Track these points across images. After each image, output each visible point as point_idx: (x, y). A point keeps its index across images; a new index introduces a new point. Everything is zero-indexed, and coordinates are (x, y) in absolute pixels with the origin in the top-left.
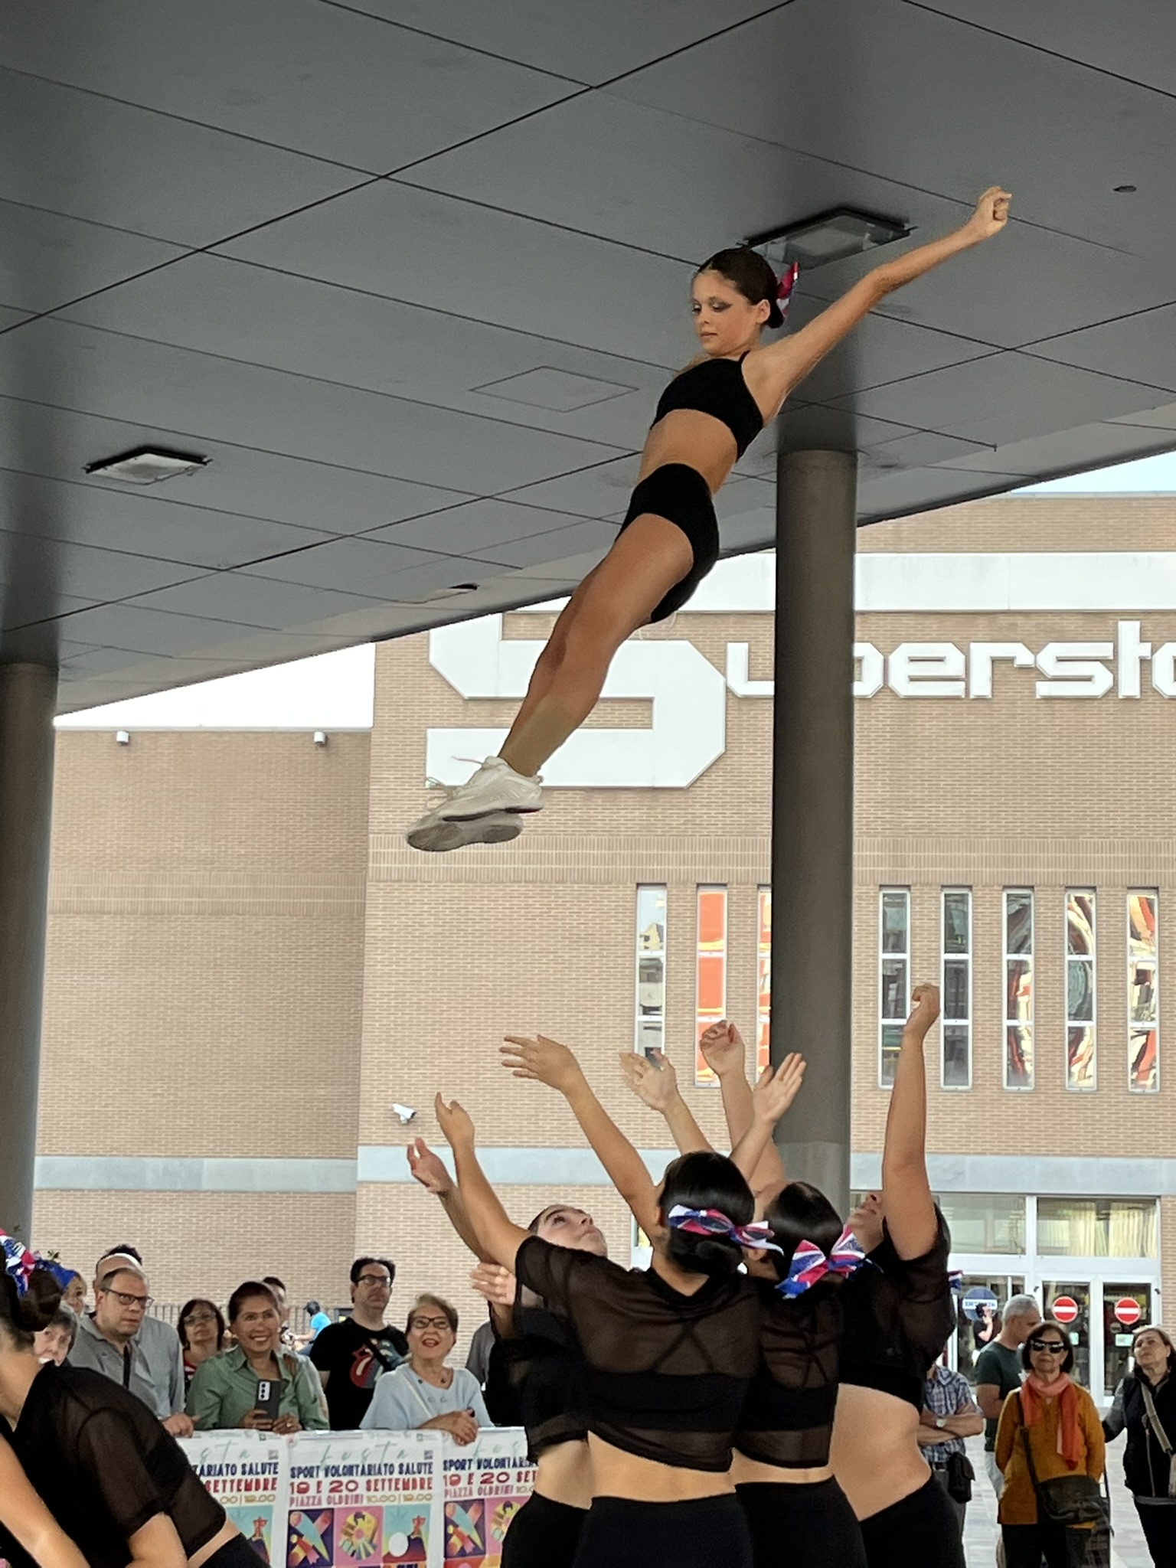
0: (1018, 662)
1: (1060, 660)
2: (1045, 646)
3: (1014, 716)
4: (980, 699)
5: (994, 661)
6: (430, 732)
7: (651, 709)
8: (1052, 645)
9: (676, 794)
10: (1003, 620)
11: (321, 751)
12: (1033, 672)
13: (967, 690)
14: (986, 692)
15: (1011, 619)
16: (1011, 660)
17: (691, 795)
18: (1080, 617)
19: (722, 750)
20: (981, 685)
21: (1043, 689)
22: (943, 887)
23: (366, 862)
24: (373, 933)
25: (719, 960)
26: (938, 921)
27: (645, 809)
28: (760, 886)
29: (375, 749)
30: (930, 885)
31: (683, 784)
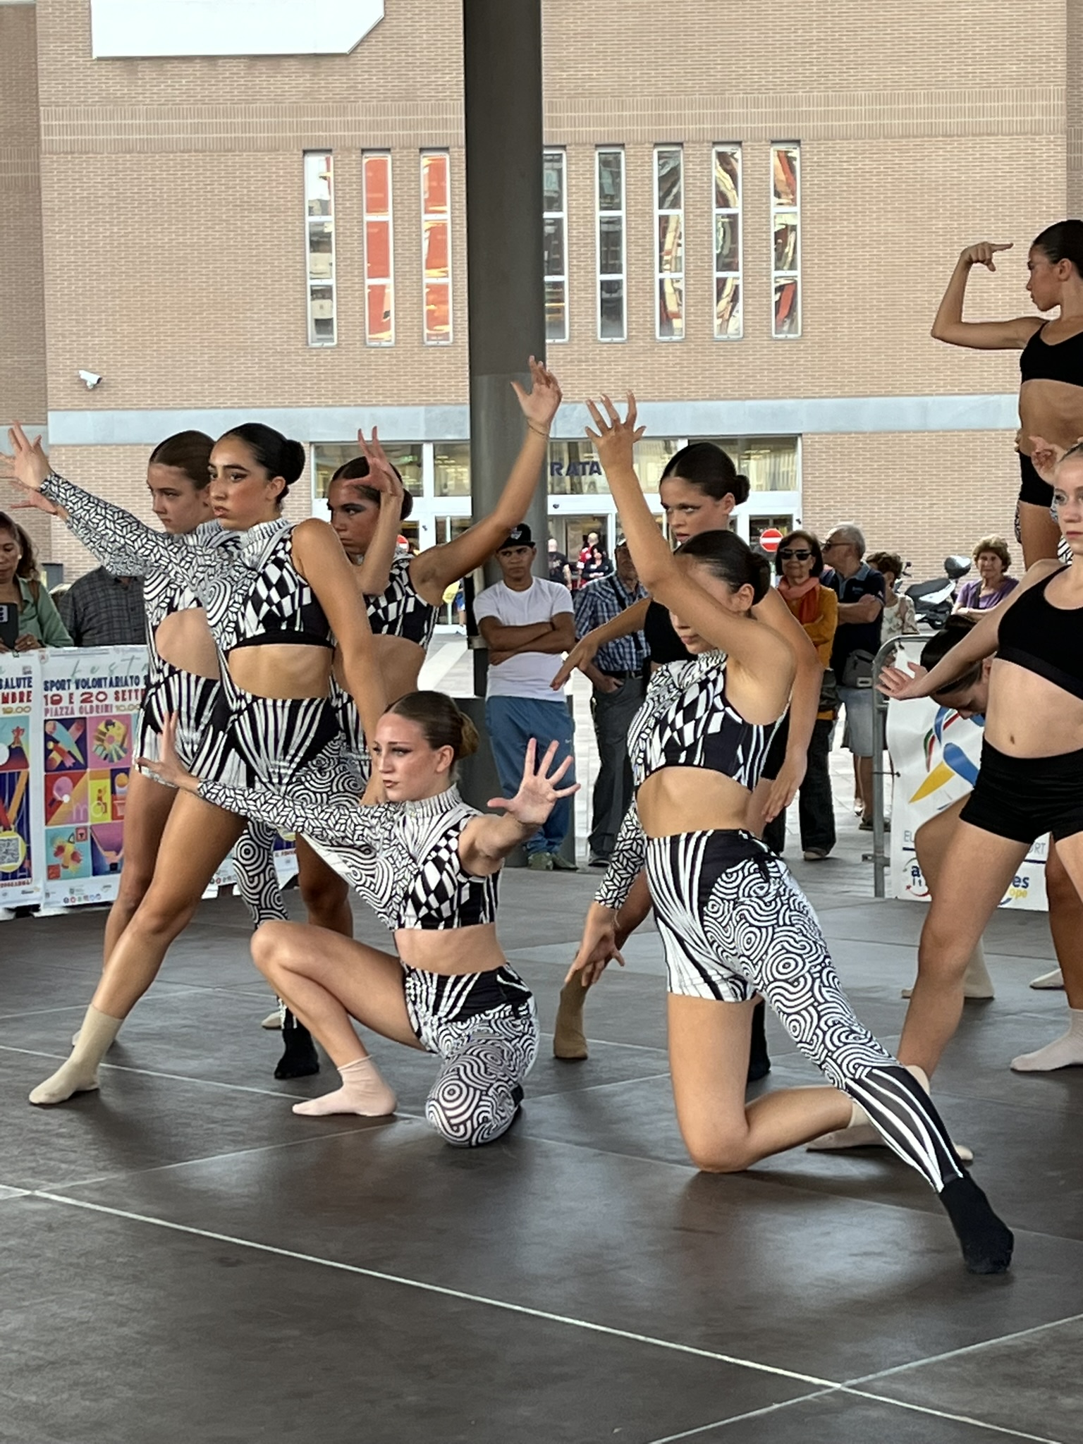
9: (337, 61)
17: (352, 61)
19: (381, 14)
22: (597, 146)
23: (39, 135)
24: (49, 205)
25: (385, 224)
26: (592, 179)
27: (308, 76)
28: (422, 150)
29: (40, 22)
30: (585, 144)
31: (346, 50)
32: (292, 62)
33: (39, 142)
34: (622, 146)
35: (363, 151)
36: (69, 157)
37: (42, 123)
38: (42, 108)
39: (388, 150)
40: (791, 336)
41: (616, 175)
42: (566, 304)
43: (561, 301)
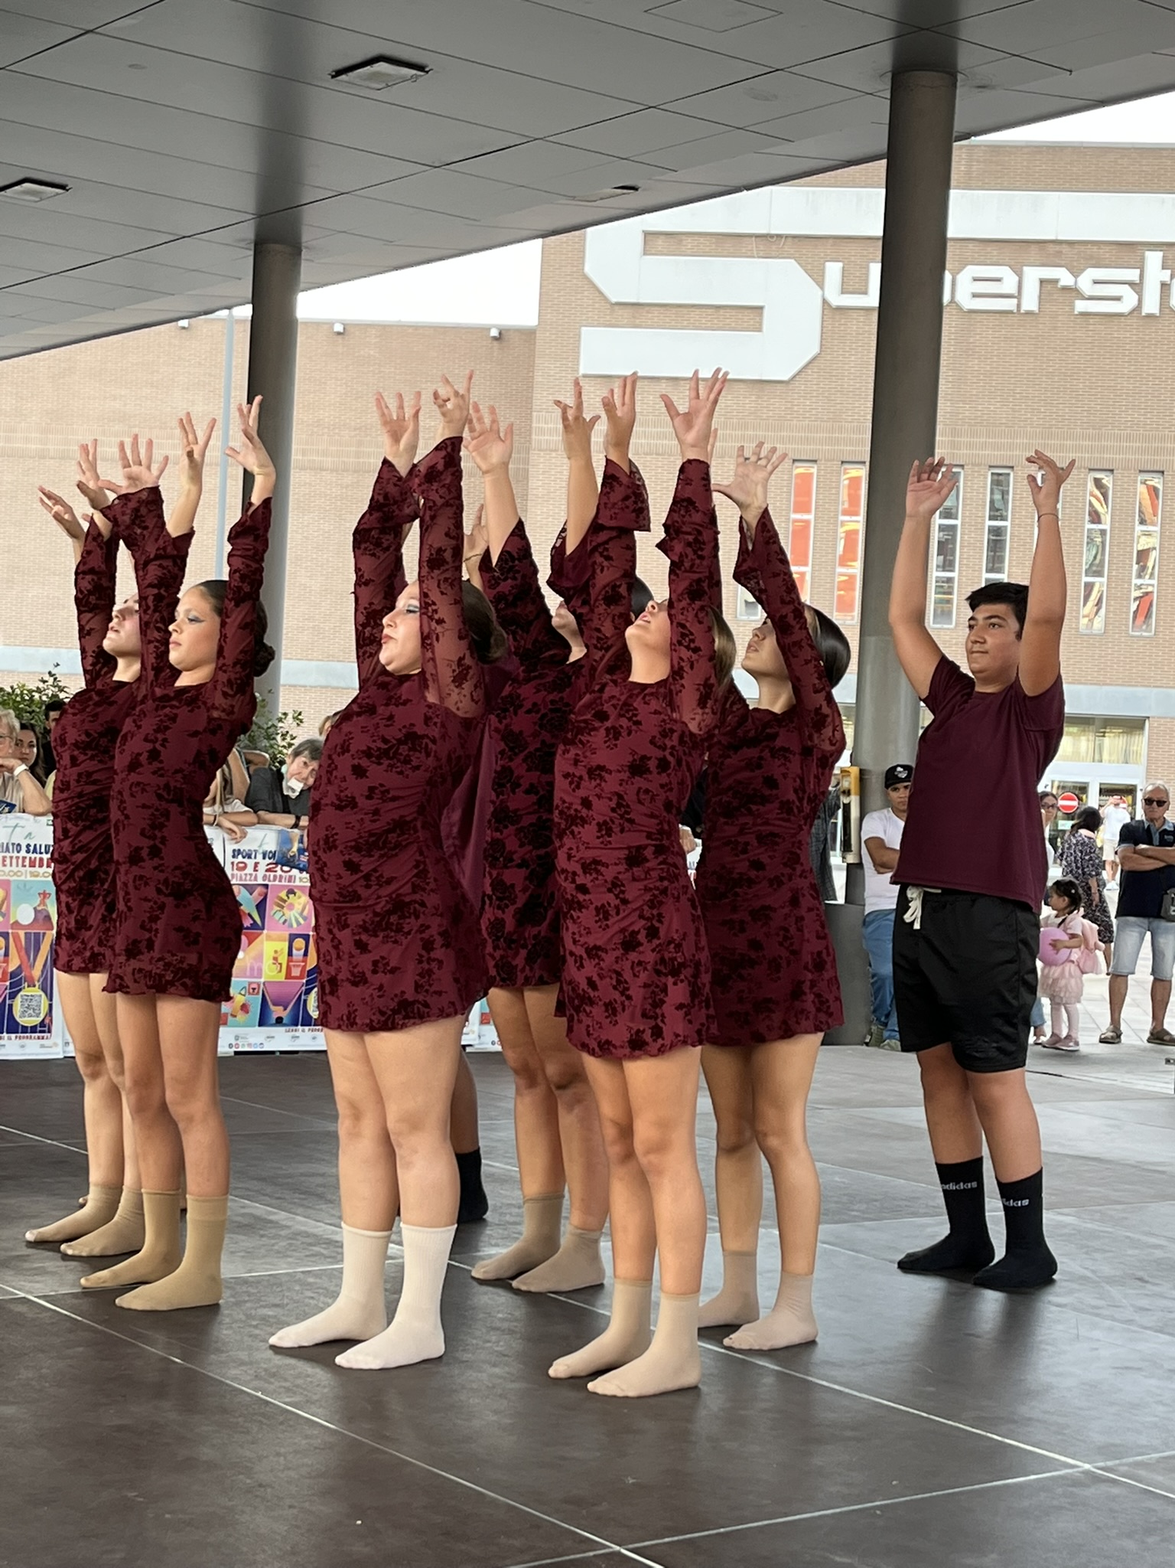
0: (1062, 283)
1: (1096, 282)
2: (1083, 270)
3: (1055, 328)
4: (1029, 313)
5: (1042, 281)
6: (584, 329)
7: (761, 315)
8: (1090, 270)
9: (779, 386)
10: (1052, 248)
11: (496, 343)
12: (1074, 292)
13: (1019, 306)
14: (1034, 307)
15: (1058, 248)
16: (1056, 281)
17: (791, 387)
18: (1114, 247)
19: (816, 350)
20: (1030, 303)
21: (1081, 306)
22: (990, 467)
23: (530, 435)
24: (535, 492)
25: (807, 522)
26: (985, 494)
27: (753, 398)
28: (842, 462)
29: (539, 343)
30: (979, 465)
31: (786, 378)
32: (742, 386)
33: (530, 442)
34: (1012, 467)
35: (794, 461)
36: (554, 454)
37: (534, 425)
38: (534, 414)
39: (815, 461)
40: (1145, 634)
41: (1004, 494)
42: (955, 597)
43: (951, 593)
